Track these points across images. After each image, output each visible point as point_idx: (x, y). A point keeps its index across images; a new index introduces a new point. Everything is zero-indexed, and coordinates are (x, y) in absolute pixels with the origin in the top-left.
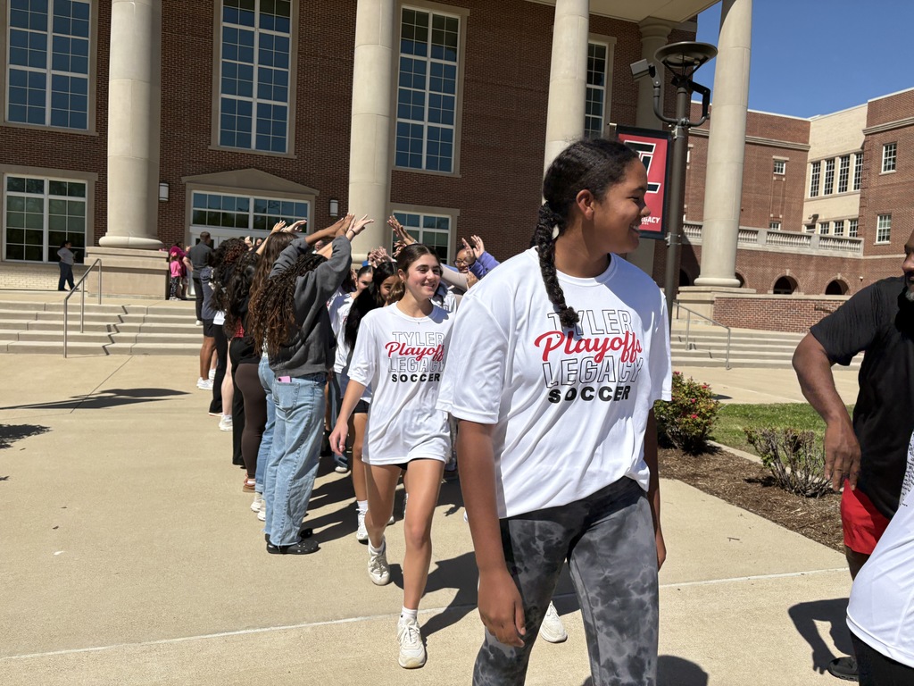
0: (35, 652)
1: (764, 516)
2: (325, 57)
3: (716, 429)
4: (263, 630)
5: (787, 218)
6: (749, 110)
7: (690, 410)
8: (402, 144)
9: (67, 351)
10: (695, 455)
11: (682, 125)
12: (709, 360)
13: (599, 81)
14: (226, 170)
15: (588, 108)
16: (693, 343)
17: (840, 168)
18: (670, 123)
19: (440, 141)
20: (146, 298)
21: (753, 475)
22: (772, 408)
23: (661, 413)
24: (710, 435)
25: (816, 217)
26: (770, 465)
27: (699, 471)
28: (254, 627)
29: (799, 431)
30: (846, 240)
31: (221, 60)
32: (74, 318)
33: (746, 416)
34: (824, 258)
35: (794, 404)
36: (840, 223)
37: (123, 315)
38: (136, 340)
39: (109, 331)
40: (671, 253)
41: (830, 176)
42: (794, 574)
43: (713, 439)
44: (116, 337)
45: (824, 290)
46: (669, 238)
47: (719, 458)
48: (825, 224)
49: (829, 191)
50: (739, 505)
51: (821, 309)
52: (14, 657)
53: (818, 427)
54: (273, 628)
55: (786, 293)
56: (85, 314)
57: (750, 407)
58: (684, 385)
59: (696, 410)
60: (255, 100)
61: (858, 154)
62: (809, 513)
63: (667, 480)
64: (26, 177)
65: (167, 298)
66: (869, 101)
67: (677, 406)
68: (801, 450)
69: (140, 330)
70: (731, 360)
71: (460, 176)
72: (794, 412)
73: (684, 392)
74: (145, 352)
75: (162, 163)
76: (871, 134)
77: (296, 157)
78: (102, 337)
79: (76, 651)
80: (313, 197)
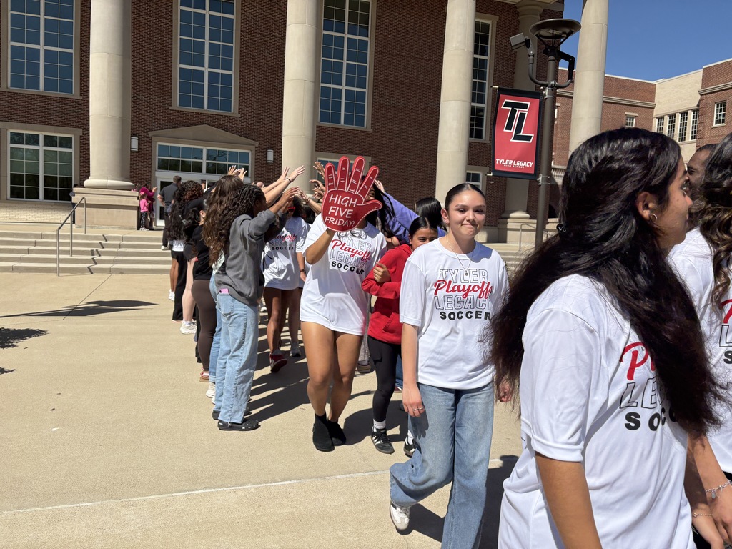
0: (38, 506)
2: (263, 34)
4: (217, 490)
6: (606, 75)
8: (325, 104)
9: (59, 271)
11: (552, 87)
13: (484, 52)
14: (184, 126)
15: (475, 75)
17: (679, 122)
18: (542, 85)
19: (355, 101)
20: (122, 229)
28: (210, 488)
31: (179, 37)
32: (65, 244)
37: (103, 242)
38: (114, 262)
39: (93, 255)
40: (542, 191)
41: (672, 128)
44: (98, 260)
46: (540, 179)
52: (21, 511)
54: (225, 489)
56: (73, 241)
60: (206, 70)
61: (694, 111)
64: (25, 132)
65: (138, 229)
66: (704, 67)
69: (117, 254)
71: (372, 130)
74: (121, 271)
75: (133, 121)
76: (705, 94)
77: (239, 115)
78: (87, 260)
79: (70, 506)
80: (253, 148)
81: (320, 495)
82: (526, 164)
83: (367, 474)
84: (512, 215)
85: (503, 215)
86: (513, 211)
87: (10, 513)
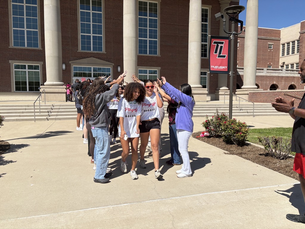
0: (25, 217)
1: (265, 167)
2: (114, 19)
3: (249, 137)
4: (97, 208)
5: (274, 64)
6: (259, 27)
7: (239, 131)
8: (141, 46)
9: (35, 120)
10: (241, 146)
11: (234, 34)
12: (247, 114)
13: (206, 21)
14: (83, 58)
15: (202, 31)
16: (241, 108)
17: (292, 46)
18: (229, 34)
19: (153, 44)
20: (60, 102)
21: (262, 153)
22: (269, 129)
23: (229, 133)
24: (247, 139)
25: (284, 63)
26: (267, 149)
27: (243, 152)
28: (94, 207)
29: (277, 137)
30: (295, 71)
31: (80, 22)
32: (37, 109)
33: (260, 132)
34: (288, 77)
35: (277, 128)
36: (292, 65)
37: (52, 107)
38: (57, 115)
39: (49, 113)
40: (231, 78)
41: (288, 48)
42: (276, 186)
43: (248, 141)
44: (50, 115)
45: (288, 88)
46: (230, 73)
47: (250, 147)
48: (287, 66)
49: (288, 54)
50: (257, 163)
51: (286, 95)
52: (18, 219)
53: (285, 135)
54: (100, 208)
55: (274, 90)
56: (41, 107)
57: (261, 129)
58: (237, 123)
59: (241, 131)
60: (92, 35)
61: (298, 41)
62: (281, 165)
63: (232, 155)
64: (20, 64)
65: (67, 101)
66: (301, 22)
67: (235, 130)
68: (278, 144)
69: (58, 112)
70: (255, 114)
71: (160, 56)
72: (277, 131)
73: (237, 125)
74: (60, 119)
75: (63, 57)
76: (302, 33)
77: (106, 53)
78: (46, 115)
79: (38, 216)
80: (112, 66)
81: (139, 209)
82: (224, 67)
83: (159, 200)
84: (221, 89)
85: (217, 89)
86: (221, 87)
87: (13, 220)
